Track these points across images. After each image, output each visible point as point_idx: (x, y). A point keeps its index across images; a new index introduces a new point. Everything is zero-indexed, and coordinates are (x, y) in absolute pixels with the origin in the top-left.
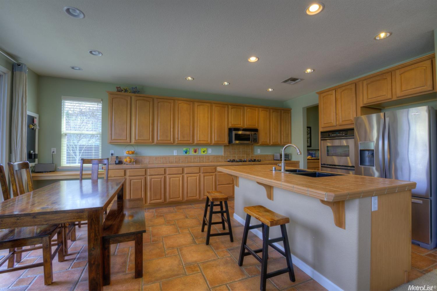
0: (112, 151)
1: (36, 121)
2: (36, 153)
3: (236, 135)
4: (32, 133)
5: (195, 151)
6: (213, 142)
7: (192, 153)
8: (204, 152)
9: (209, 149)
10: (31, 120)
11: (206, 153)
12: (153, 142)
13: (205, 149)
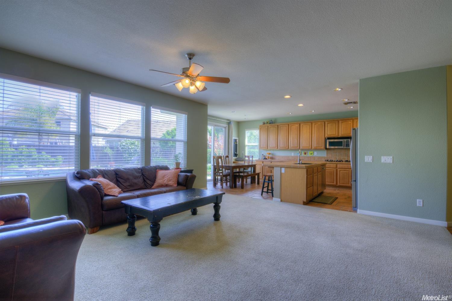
0: (263, 153)
1: (237, 141)
2: (238, 153)
3: (329, 142)
4: (236, 146)
5: (305, 154)
6: (313, 148)
7: (303, 155)
8: (311, 154)
9: (315, 152)
10: (235, 140)
11: (312, 154)
12: (278, 148)
13: (312, 152)
